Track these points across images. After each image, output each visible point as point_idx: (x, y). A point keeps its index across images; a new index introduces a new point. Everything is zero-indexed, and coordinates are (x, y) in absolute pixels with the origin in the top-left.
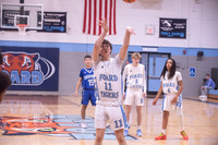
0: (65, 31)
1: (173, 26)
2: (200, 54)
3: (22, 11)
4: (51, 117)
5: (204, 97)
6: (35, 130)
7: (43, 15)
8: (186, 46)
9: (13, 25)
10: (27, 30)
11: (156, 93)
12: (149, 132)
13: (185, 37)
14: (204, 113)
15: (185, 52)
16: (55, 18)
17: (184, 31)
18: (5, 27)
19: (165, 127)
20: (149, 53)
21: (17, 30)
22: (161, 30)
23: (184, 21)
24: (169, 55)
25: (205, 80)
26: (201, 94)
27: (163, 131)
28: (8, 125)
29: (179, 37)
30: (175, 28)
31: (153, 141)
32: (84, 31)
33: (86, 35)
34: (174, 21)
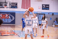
0: (17, 8)
1: (46, 6)
2: (53, 14)
3: (5, 3)
4: (13, 31)
5: (54, 26)
6: (9, 35)
7: (11, 3)
8: (49, 12)
9: (3, 6)
10: (7, 8)
11: (41, 25)
12: (39, 35)
13: (49, 9)
14: (54, 30)
15: (49, 14)
16: (14, 4)
17: (49, 8)
18: (1, 7)
19: (43, 34)
20: (39, 14)
21: (4, 8)
22: (42, 8)
23: (49, 5)
24: (45, 14)
25: (54, 21)
26: (53, 25)
27: (43, 35)
28: (2, 33)
29: (47, 9)
30: (46, 7)
31: (40, 37)
32: (22, 8)
33: (22, 9)
34: (46, 5)
